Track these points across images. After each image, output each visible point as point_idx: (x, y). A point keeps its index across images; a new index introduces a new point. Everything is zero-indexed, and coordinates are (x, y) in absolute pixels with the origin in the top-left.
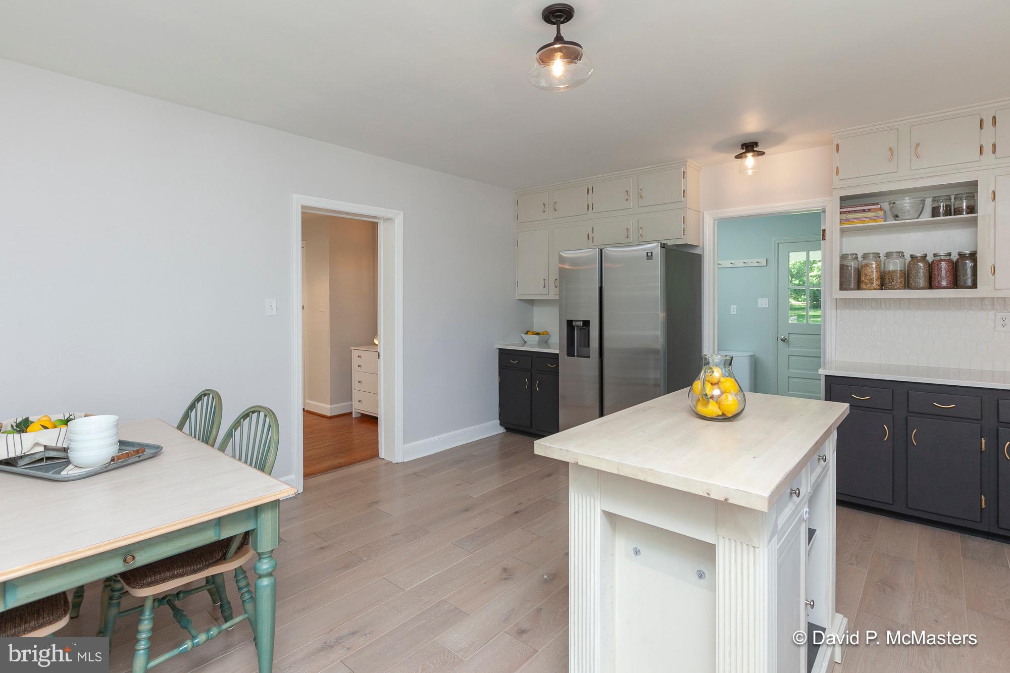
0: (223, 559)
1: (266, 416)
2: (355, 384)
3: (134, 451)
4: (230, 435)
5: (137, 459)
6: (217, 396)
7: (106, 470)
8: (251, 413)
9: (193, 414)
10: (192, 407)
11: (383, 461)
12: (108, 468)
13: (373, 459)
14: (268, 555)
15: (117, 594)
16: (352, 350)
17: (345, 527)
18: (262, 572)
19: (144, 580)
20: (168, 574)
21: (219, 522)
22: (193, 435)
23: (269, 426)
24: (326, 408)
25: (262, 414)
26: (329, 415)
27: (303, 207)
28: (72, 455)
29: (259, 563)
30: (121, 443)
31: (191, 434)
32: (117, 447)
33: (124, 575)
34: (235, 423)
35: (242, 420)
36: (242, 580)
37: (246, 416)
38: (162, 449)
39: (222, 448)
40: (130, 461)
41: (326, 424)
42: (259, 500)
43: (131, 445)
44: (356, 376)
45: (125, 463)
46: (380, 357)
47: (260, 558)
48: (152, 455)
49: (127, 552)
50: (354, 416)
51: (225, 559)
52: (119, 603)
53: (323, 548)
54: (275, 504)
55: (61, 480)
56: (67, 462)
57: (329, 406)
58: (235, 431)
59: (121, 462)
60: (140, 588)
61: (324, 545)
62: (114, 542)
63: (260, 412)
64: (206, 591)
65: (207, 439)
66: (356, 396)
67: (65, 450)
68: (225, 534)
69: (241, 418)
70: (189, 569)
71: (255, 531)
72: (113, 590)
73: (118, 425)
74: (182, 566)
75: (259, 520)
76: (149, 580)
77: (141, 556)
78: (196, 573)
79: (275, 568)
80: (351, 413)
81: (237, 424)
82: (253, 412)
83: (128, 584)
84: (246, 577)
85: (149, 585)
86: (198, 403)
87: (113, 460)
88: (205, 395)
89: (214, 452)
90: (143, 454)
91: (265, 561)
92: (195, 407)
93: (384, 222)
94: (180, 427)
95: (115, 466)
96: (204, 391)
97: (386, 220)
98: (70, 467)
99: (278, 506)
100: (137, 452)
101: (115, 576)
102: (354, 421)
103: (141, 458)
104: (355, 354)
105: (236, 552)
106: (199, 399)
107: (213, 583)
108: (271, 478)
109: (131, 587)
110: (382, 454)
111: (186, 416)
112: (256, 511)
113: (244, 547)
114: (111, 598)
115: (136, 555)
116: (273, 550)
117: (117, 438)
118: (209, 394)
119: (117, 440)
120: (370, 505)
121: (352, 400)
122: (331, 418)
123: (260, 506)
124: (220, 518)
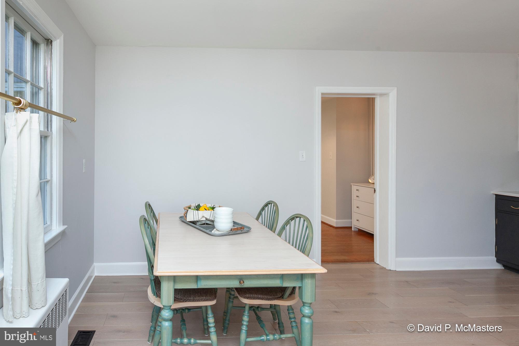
0: (281, 298)
1: (304, 221)
2: (354, 209)
3: (240, 228)
4: (283, 228)
5: (241, 232)
6: (276, 205)
7: (228, 234)
8: (295, 218)
9: (263, 213)
10: (263, 209)
11: (378, 266)
12: (230, 234)
13: (370, 263)
14: (309, 305)
15: (232, 297)
16: (352, 186)
17: (351, 303)
18: (305, 314)
19: (245, 295)
20: (256, 296)
21: (282, 277)
22: (263, 223)
23: (307, 227)
24: (333, 221)
25: (302, 219)
26: (335, 226)
27: (322, 94)
28: (216, 224)
29: (303, 308)
30: (234, 223)
31: (262, 223)
32: (232, 224)
33: (236, 289)
34: (286, 222)
35: (290, 221)
36: (291, 314)
37: (292, 219)
38: (251, 229)
39: (280, 235)
40: (238, 232)
41: (334, 231)
42: (304, 270)
43: (237, 224)
44: (355, 203)
45: (236, 233)
46: (376, 192)
47: (304, 305)
48: (247, 231)
49: (241, 278)
50: (353, 230)
51: (283, 298)
52: (233, 301)
53: (336, 312)
54: (313, 276)
55: (212, 235)
56: (214, 227)
57: (335, 220)
58: (286, 226)
59: (234, 232)
60: (244, 298)
61: (337, 310)
62: (236, 272)
63: (301, 218)
64: (270, 312)
65: (272, 228)
66: (355, 216)
67: (213, 221)
68: (286, 285)
69: (290, 220)
70: (265, 296)
71: (301, 288)
72: (230, 294)
73: (233, 213)
74: (262, 294)
75: (303, 282)
76: (248, 295)
77: (246, 282)
78: (269, 300)
79: (313, 314)
80: (351, 228)
81: (287, 223)
82: (297, 217)
83: (239, 294)
84: (293, 313)
85: (248, 298)
86: (266, 208)
87: (231, 230)
88: (269, 204)
89: (275, 236)
90: (243, 230)
91: (307, 308)
92: (264, 209)
93: (379, 97)
94: (257, 219)
95: (232, 233)
96: (269, 201)
97: (381, 95)
98: (215, 230)
99: (314, 277)
100: (241, 228)
101: (233, 288)
102: (353, 233)
103: (242, 232)
104: (354, 188)
105: (288, 297)
106: (266, 205)
107: (275, 309)
108: (308, 258)
109: (240, 296)
110: (377, 259)
111: (260, 214)
112: (302, 277)
113: (293, 294)
114: (230, 298)
115: (244, 281)
116: (312, 303)
117: (233, 220)
118: (272, 203)
119: (232, 221)
120: (370, 294)
121: (352, 219)
122: (337, 228)
123: (305, 274)
124: (283, 274)
